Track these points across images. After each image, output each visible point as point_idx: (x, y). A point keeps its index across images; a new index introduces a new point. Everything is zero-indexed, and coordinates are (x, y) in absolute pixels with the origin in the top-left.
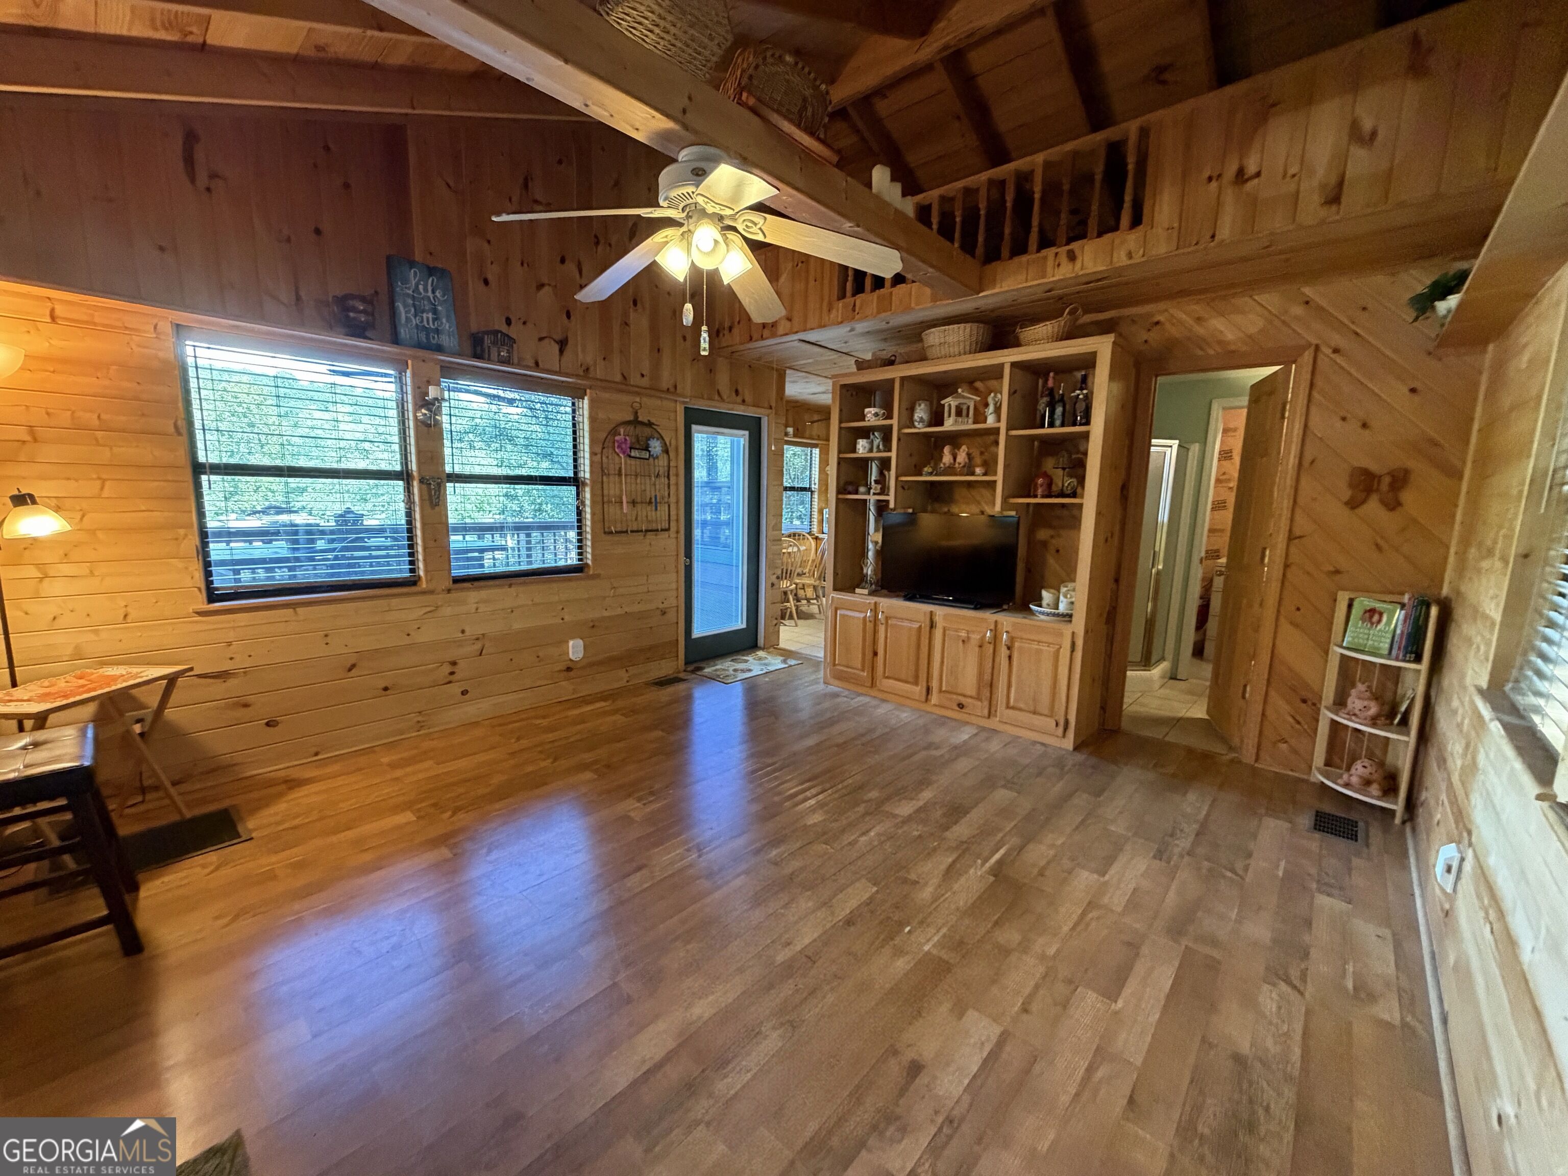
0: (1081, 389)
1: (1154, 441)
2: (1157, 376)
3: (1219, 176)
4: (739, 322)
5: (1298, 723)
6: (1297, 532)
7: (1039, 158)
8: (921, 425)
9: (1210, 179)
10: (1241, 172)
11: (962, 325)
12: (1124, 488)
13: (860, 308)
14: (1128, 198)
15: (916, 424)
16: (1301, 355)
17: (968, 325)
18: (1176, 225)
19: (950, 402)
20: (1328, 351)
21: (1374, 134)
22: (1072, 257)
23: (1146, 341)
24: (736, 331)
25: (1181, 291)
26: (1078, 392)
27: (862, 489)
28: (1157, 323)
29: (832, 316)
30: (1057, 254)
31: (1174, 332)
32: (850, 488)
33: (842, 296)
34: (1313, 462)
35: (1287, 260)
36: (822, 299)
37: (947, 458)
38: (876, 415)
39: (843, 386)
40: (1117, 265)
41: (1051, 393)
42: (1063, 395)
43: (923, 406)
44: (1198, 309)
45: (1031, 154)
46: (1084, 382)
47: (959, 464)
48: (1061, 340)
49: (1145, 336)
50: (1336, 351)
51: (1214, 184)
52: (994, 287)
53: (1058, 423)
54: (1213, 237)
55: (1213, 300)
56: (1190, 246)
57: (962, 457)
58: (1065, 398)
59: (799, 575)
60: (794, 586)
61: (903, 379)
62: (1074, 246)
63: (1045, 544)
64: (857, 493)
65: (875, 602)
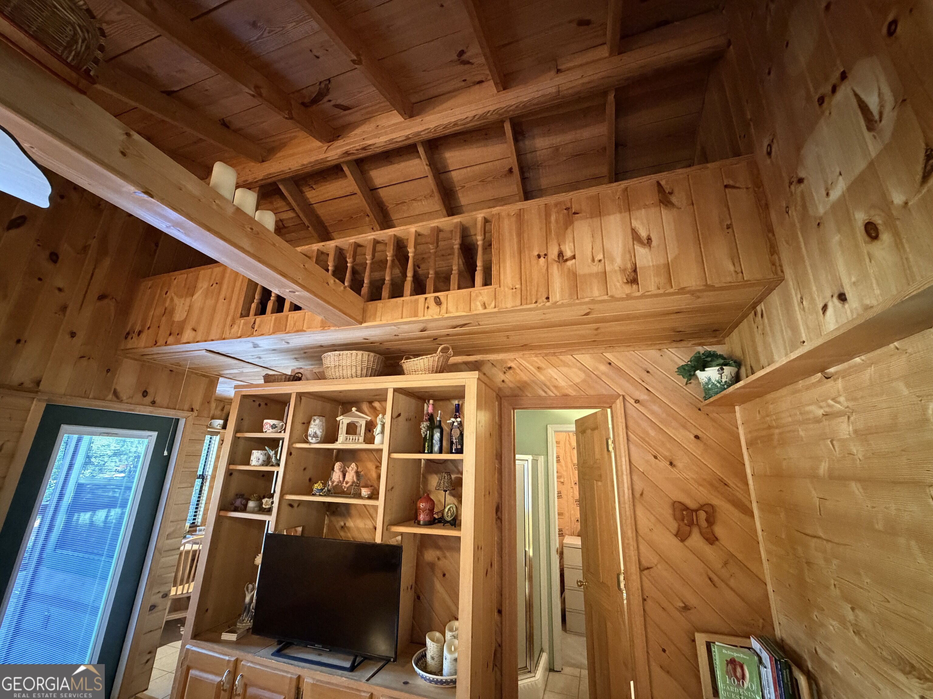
0: (456, 417)
1: (517, 457)
2: (514, 409)
3: (546, 255)
4: (149, 328)
6: (645, 564)
7: (413, 229)
8: (314, 440)
9: (539, 256)
10: (561, 254)
11: (354, 352)
12: (498, 509)
13: (259, 326)
14: (479, 263)
15: (310, 438)
16: (614, 402)
17: (360, 353)
18: (518, 286)
19: (344, 421)
20: (632, 401)
21: (649, 239)
22: (438, 302)
23: (503, 381)
24: (144, 336)
25: (525, 345)
26: (453, 419)
27: (251, 504)
28: (510, 368)
29: (233, 330)
30: (426, 299)
31: (524, 377)
32: (238, 502)
33: (245, 314)
34: (642, 494)
35: (597, 329)
36: (227, 316)
37: (336, 476)
38: (274, 427)
39: (245, 397)
40: (475, 312)
41: (431, 418)
42: (440, 421)
43: (317, 421)
44: (539, 361)
45: (405, 224)
46: (458, 410)
47: (347, 483)
48: (436, 372)
49: (502, 377)
50: (637, 401)
51: (542, 260)
52: (374, 320)
53: (436, 448)
54: (548, 298)
55: (547, 355)
56: (531, 303)
57: (351, 476)
58: (443, 424)
61: (300, 396)
62: (441, 295)
63: (432, 566)
64: (244, 509)
65: (237, 659)
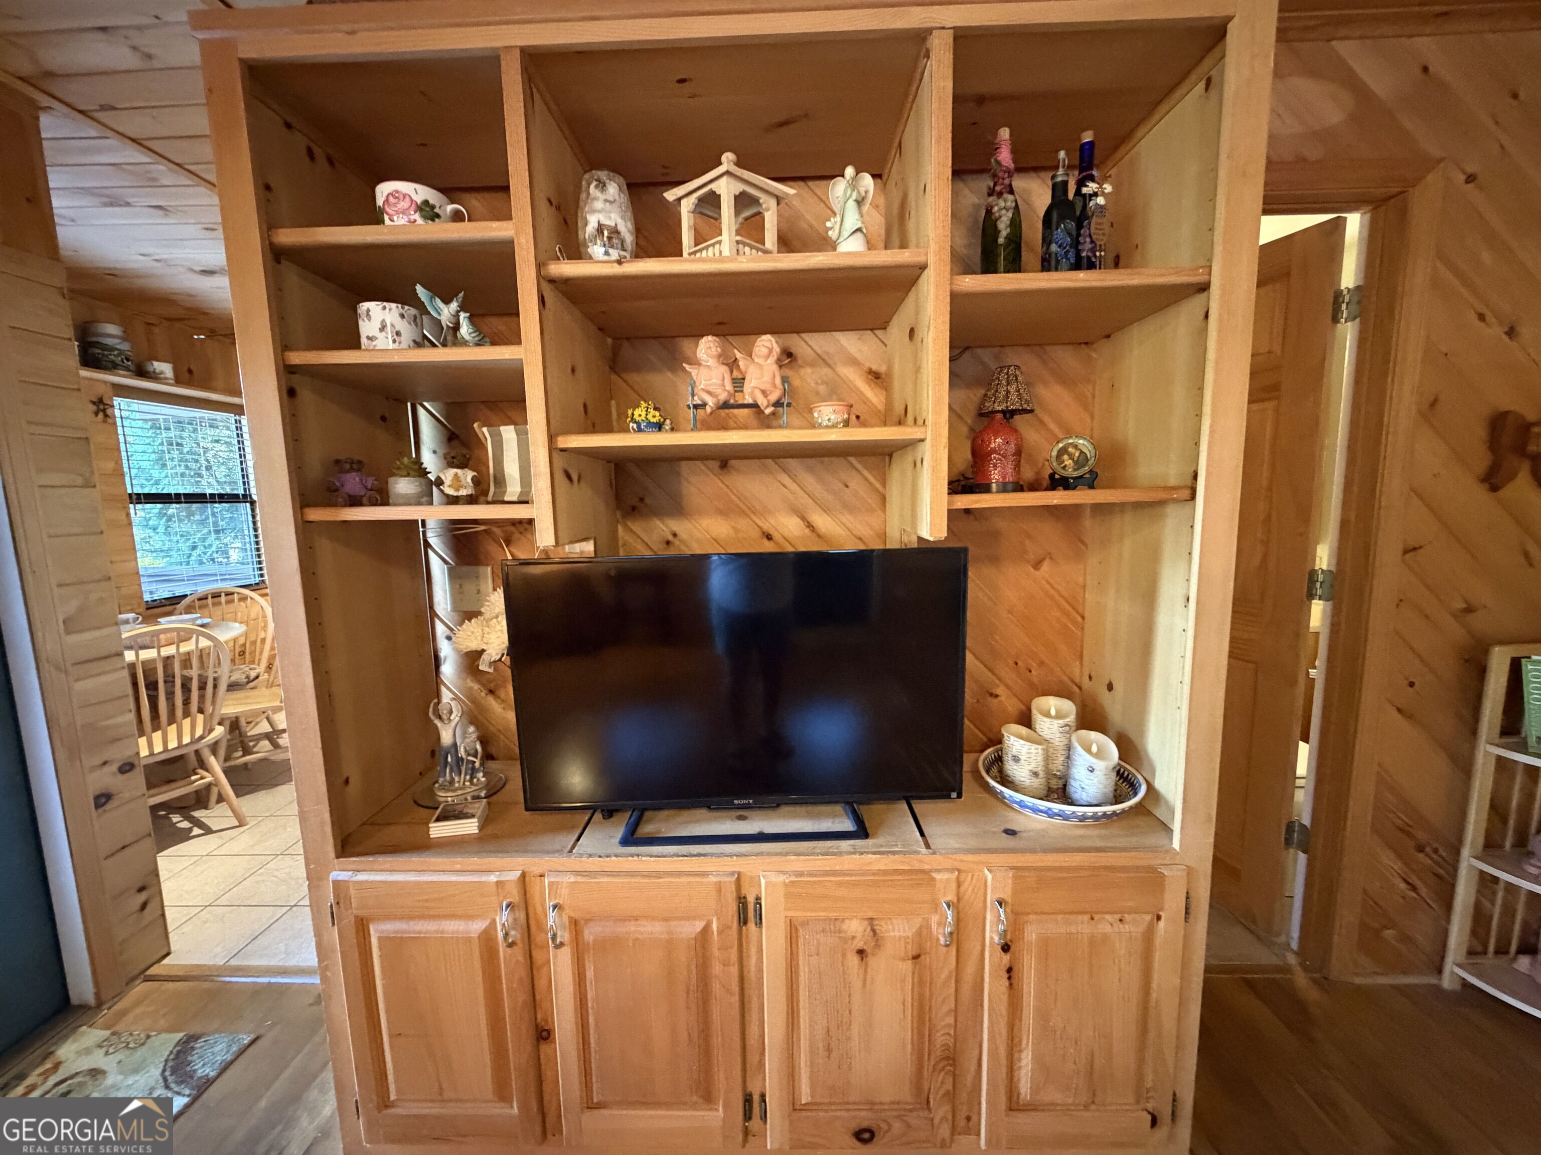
5: (1414, 888)
6: (1410, 541)
16: (1421, 180)
20: (1460, 179)
27: (403, 486)
32: (352, 483)
38: (429, 205)
43: (613, 189)
50: (1470, 179)
59: (233, 687)
60: (219, 731)
64: (382, 498)
65: (523, 875)
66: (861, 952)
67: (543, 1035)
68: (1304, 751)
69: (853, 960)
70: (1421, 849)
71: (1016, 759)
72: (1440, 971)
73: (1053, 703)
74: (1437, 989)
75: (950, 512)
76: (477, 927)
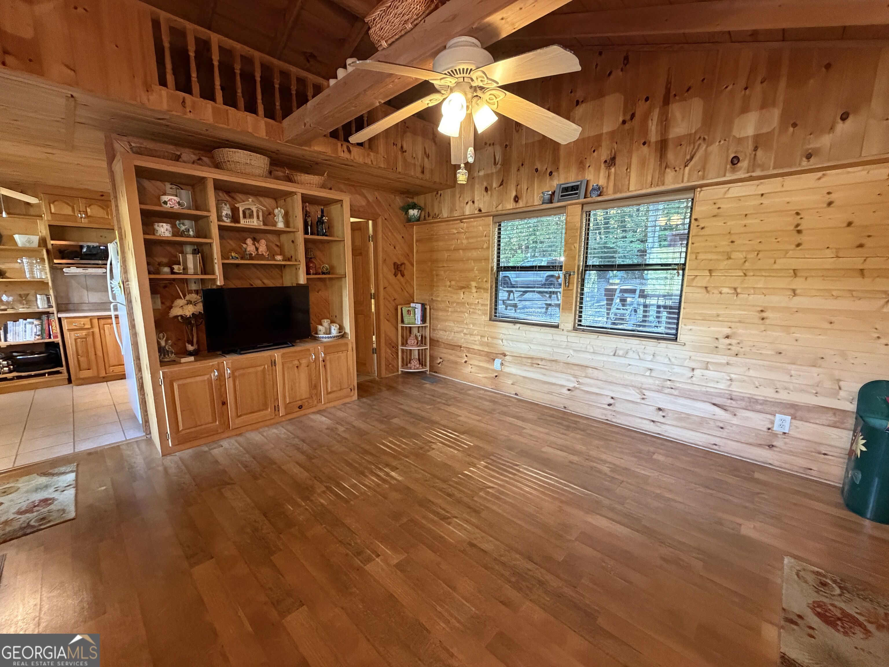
5: (393, 355)
6: (385, 286)
8: (228, 220)
9: (394, 144)
10: (402, 147)
16: (378, 218)
22: (349, 150)
26: (324, 218)
30: (342, 145)
33: (163, 84)
34: (385, 260)
40: (367, 164)
43: (228, 205)
46: (323, 213)
50: (386, 219)
51: (395, 147)
54: (397, 169)
62: (350, 145)
65: (218, 363)
66: (297, 367)
67: (224, 403)
68: (374, 337)
69: (296, 368)
70: (393, 347)
71: (320, 331)
72: (398, 371)
73: (326, 320)
74: (398, 375)
75: (307, 279)
76: (206, 377)
